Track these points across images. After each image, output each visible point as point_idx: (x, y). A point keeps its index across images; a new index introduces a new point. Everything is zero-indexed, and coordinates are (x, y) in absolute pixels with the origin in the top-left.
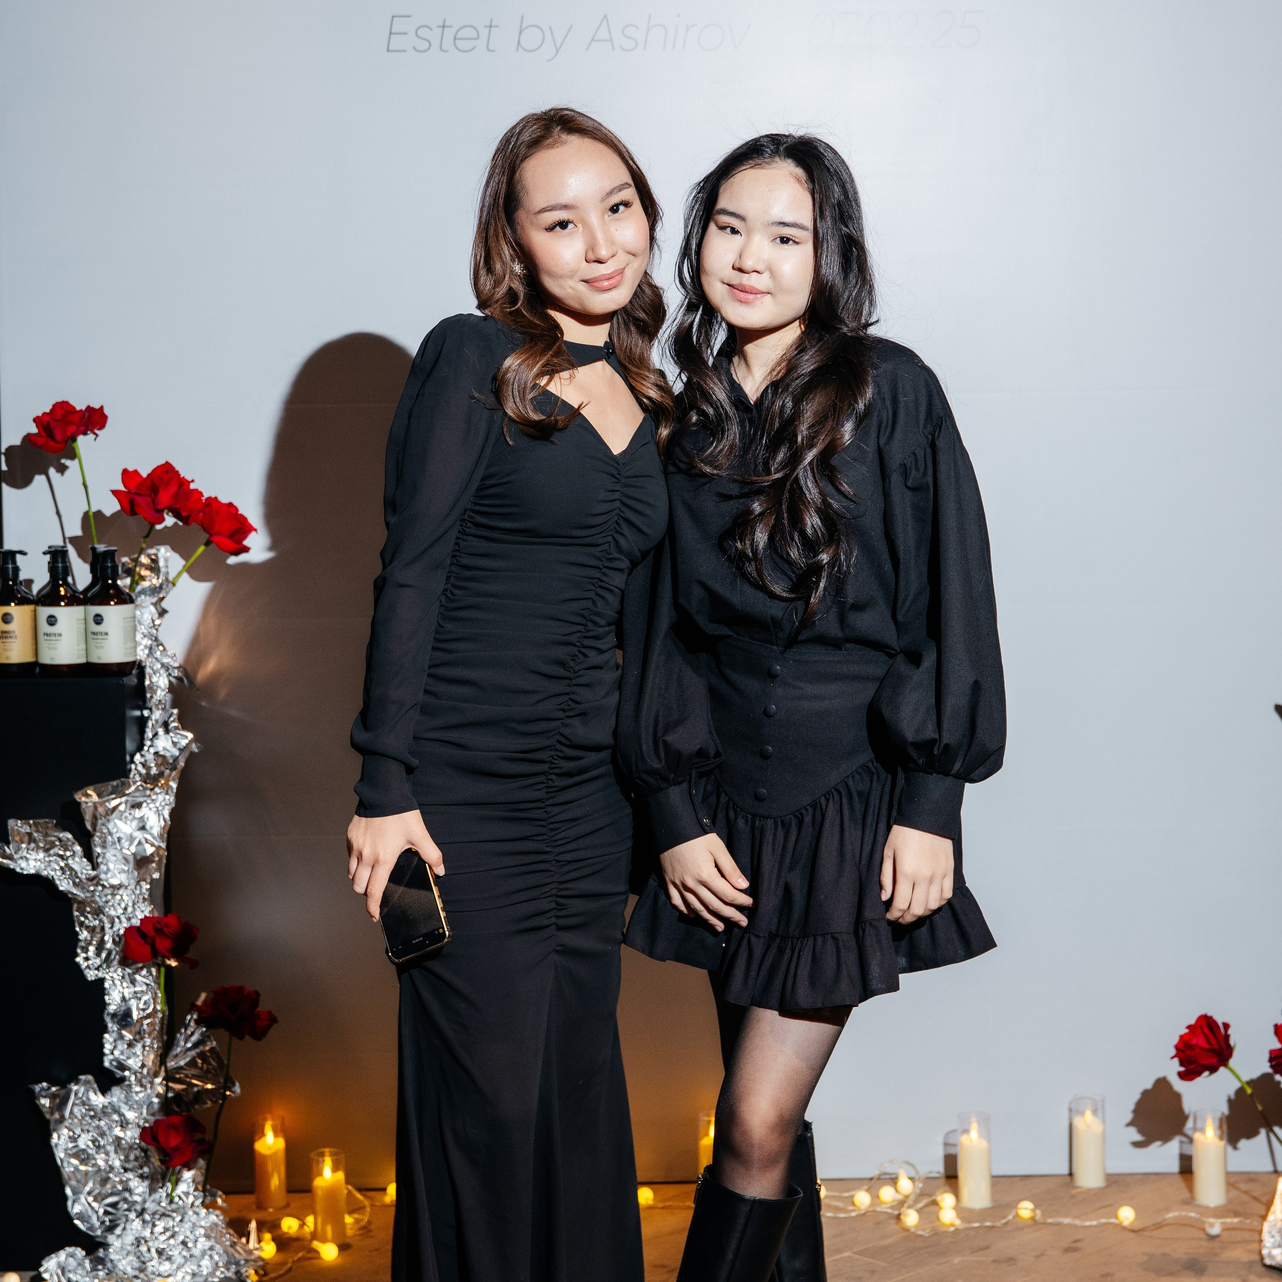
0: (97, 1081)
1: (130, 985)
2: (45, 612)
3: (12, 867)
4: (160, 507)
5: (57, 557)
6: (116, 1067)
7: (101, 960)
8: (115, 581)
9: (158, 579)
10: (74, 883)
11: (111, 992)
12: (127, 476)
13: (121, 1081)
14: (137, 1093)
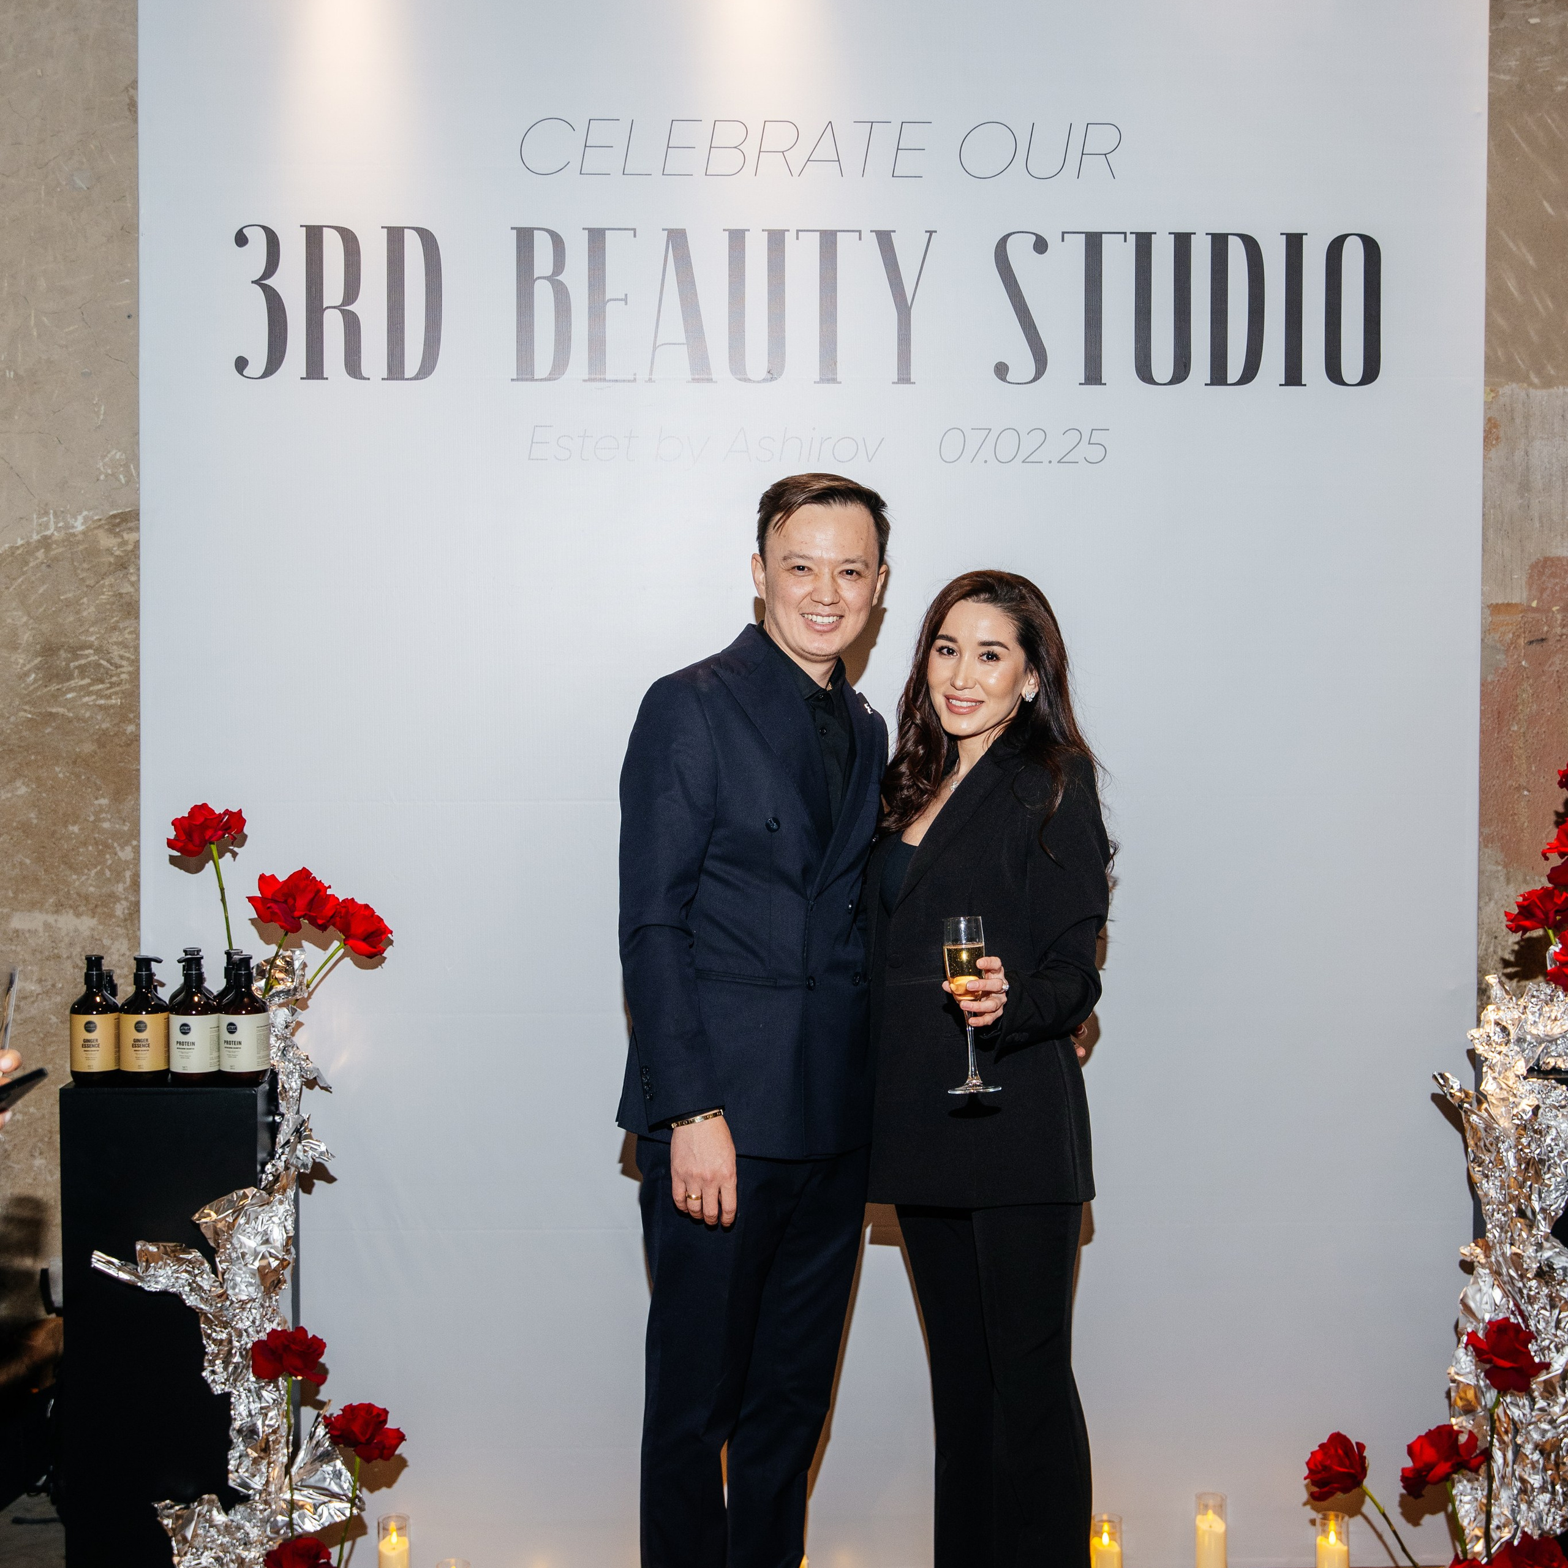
0: (220, 1500)
1: (257, 1400)
2: (177, 1020)
3: (139, 1284)
4: (296, 914)
5: (192, 962)
6: (240, 1485)
7: (228, 1373)
8: (249, 988)
9: (293, 981)
10: (202, 1298)
11: (237, 1407)
12: (265, 881)
13: (245, 1499)
14: (261, 1511)
